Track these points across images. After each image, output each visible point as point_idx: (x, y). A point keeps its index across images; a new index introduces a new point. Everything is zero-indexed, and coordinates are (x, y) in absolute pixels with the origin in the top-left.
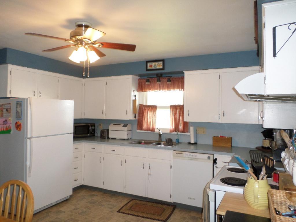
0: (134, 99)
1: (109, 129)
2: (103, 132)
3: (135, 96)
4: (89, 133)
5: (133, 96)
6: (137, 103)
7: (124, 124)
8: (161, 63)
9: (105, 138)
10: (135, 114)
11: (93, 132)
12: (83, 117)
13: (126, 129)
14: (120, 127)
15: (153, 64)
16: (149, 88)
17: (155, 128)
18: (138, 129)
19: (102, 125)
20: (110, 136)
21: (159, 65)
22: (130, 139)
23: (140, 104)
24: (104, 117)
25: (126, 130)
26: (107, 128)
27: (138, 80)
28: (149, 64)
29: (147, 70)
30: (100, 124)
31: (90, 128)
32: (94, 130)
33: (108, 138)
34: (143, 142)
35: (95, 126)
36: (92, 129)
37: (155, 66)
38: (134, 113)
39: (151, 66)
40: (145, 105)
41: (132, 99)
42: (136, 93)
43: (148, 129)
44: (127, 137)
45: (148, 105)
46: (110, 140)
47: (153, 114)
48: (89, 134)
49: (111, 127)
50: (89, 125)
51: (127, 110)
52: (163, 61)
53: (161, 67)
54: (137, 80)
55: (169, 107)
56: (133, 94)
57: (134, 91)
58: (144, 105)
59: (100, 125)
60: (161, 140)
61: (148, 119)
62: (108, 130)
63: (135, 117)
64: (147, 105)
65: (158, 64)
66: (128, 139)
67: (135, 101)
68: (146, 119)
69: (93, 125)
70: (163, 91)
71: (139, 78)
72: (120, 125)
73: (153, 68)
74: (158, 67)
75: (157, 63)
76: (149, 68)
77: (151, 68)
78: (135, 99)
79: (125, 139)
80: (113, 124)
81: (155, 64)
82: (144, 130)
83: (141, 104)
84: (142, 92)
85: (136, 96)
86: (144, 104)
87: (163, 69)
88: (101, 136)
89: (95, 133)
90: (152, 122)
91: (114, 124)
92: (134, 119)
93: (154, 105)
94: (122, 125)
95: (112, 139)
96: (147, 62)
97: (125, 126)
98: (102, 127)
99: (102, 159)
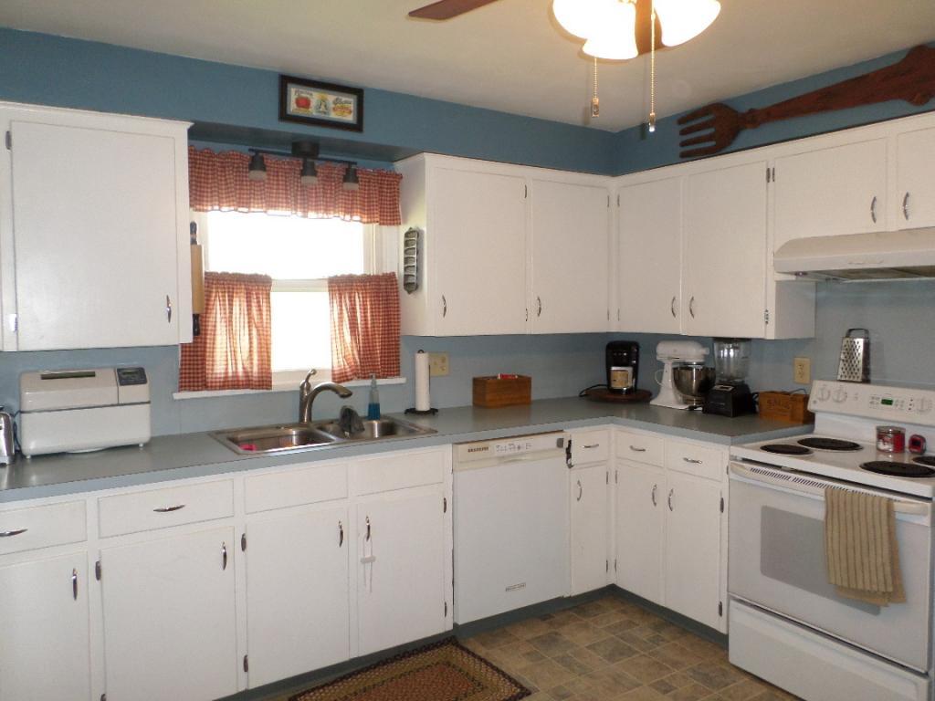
8: (350, 101)
15: (315, 96)
16: (242, 197)
21: (341, 109)
28: (294, 92)
29: (284, 116)
37: (323, 108)
39: (304, 103)
52: (358, 92)
53: (350, 118)
55: (326, 283)
60: (310, 419)
65: (335, 103)
70: (305, 216)
73: (313, 112)
74: (333, 116)
75: (331, 98)
76: (293, 108)
77: (302, 112)
81: (323, 100)
87: (357, 127)
93: (259, 273)
96: (286, 80)
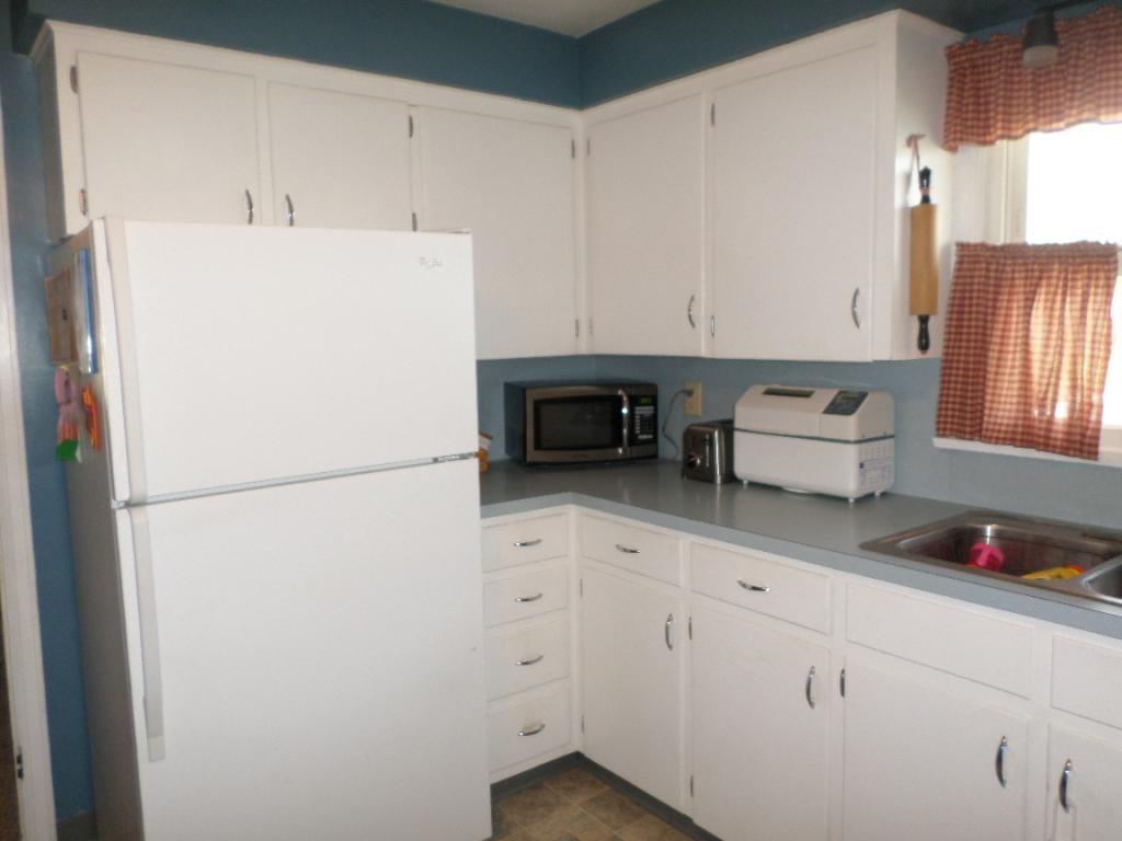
0: (915, 198)
1: (737, 424)
2: (696, 440)
3: (925, 175)
4: (620, 444)
5: (908, 177)
6: (944, 235)
7: (839, 394)
9: (711, 480)
10: (924, 320)
11: (645, 437)
12: (584, 348)
13: (848, 425)
14: (809, 415)
17: (1098, 430)
18: (943, 431)
19: (699, 391)
20: (742, 469)
22: (884, 494)
23: (962, 246)
24: (701, 346)
25: (852, 437)
26: (727, 417)
27: (952, 53)
30: (688, 386)
31: (625, 411)
32: (652, 423)
33: (731, 478)
34: (989, 530)
35: (654, 402)
36: (638, 421)
38: (912, 312)
40: (1003, 248)
41: (898, 202)
42: (934, 157)
43: (1030, 434)
44: (862, 483)
45: (1037, 248)
46: (743, 498)
47: (1083, 316)
48: (620, 451)
49: (750, 412)
50: (620, 392)
51: (857, 293)
54: (942, 54)
56: (904, 162)
57: (913, 141)
58: (994, 248)
59: (690, 393)
61: (1036, 356)
62: (728, 428)
63: (924, 344)
64: (1025, 246)
66: (870, 497)
67: (921, 218)
68: (1013, 359)
69: (645, 394)
71: (953, 36)
72: (807, 395)
78: (926, 199)
79: (844, 500)
80: (764, 388)
82: (998, 441)
83: (974, 237)
84: (984, 151)
85: (933, 177)
86: (1000, 238)
88: (689, 464)
89: (655, 441)
90: (1065, 382)
91: (769, 392)
92: (914, 353)
94: (825, 397)
95: (757, 486)
97: (845, 404)
98: (698, 409)
99: (678, 633)
